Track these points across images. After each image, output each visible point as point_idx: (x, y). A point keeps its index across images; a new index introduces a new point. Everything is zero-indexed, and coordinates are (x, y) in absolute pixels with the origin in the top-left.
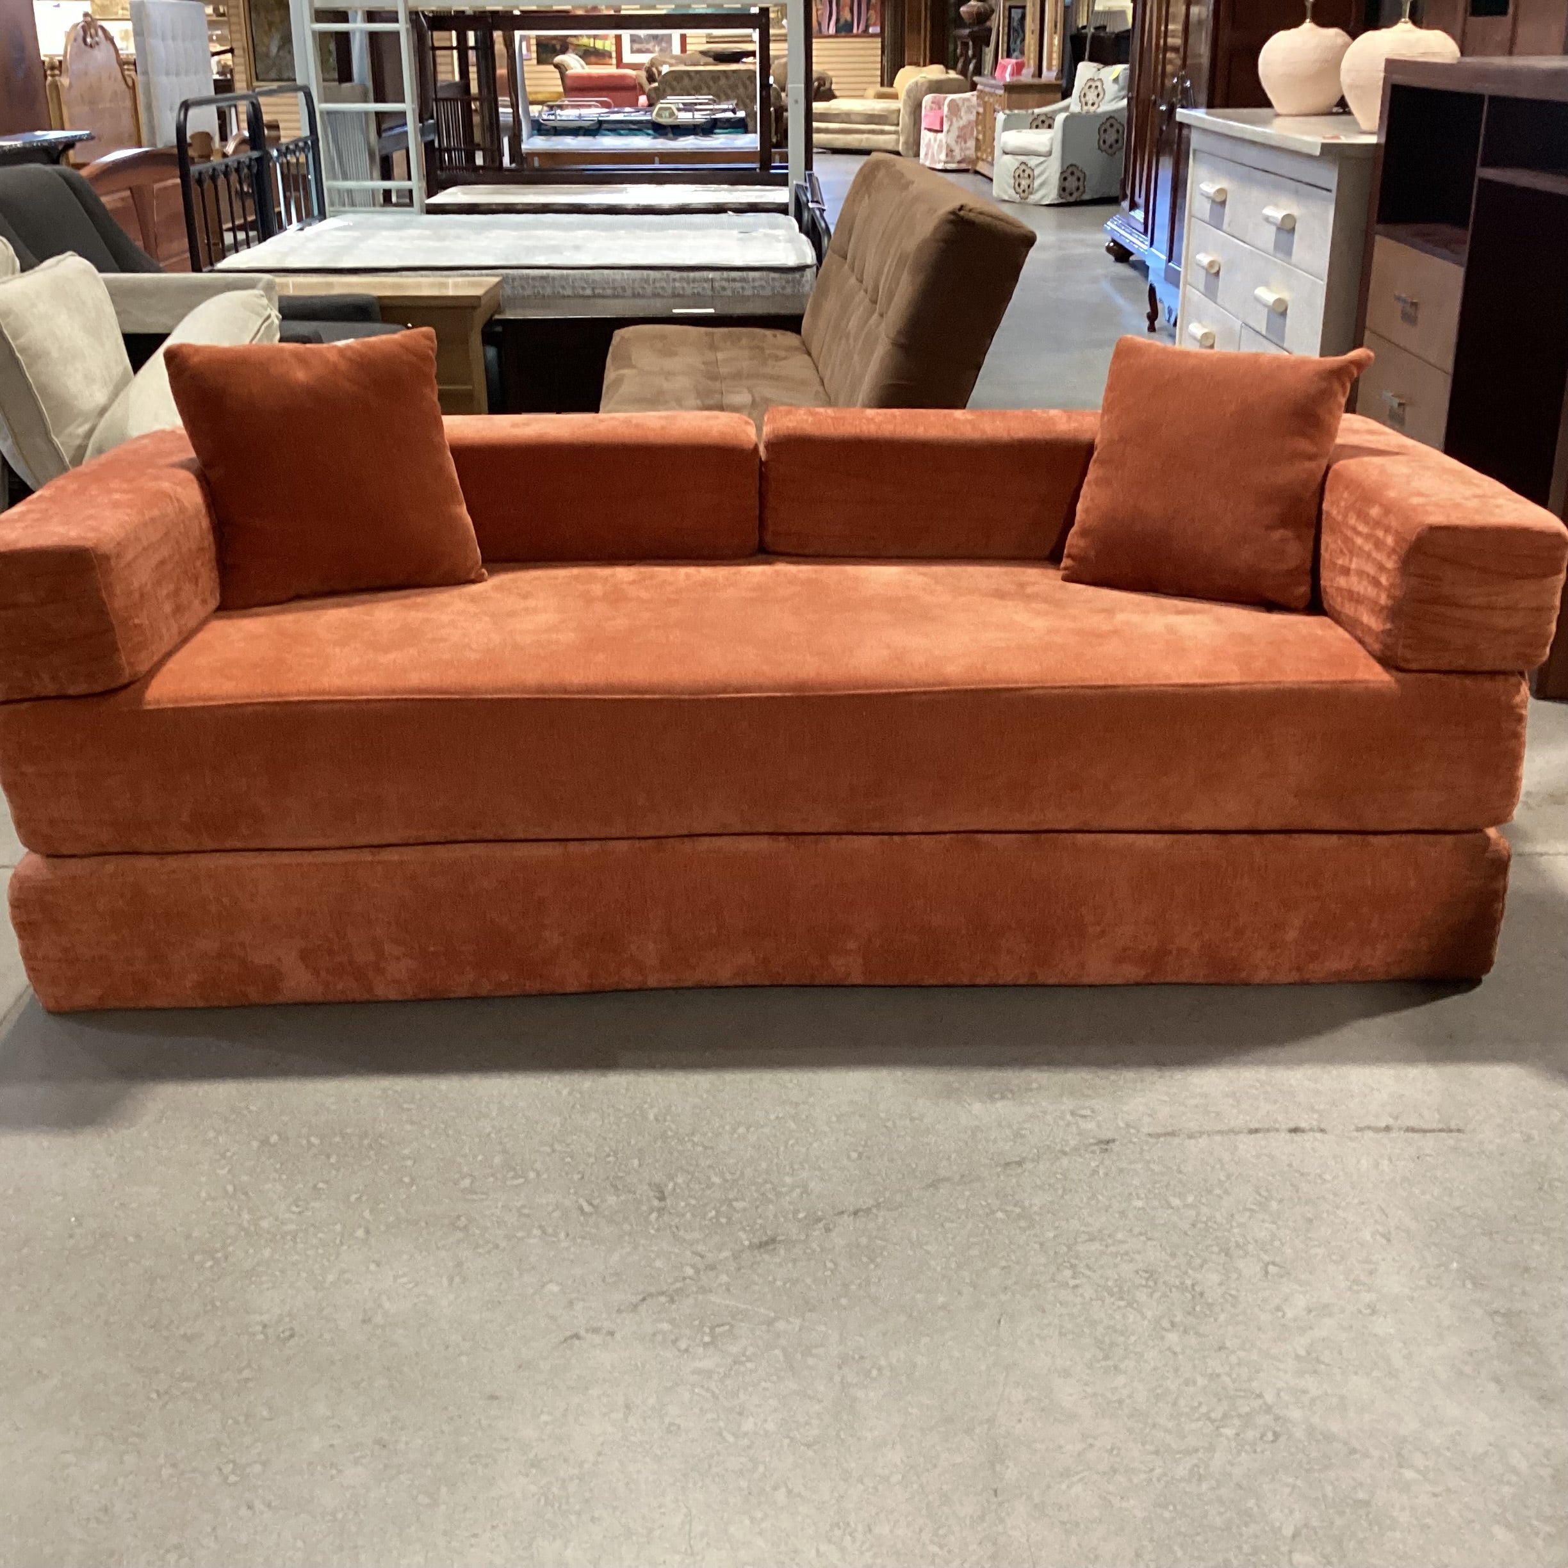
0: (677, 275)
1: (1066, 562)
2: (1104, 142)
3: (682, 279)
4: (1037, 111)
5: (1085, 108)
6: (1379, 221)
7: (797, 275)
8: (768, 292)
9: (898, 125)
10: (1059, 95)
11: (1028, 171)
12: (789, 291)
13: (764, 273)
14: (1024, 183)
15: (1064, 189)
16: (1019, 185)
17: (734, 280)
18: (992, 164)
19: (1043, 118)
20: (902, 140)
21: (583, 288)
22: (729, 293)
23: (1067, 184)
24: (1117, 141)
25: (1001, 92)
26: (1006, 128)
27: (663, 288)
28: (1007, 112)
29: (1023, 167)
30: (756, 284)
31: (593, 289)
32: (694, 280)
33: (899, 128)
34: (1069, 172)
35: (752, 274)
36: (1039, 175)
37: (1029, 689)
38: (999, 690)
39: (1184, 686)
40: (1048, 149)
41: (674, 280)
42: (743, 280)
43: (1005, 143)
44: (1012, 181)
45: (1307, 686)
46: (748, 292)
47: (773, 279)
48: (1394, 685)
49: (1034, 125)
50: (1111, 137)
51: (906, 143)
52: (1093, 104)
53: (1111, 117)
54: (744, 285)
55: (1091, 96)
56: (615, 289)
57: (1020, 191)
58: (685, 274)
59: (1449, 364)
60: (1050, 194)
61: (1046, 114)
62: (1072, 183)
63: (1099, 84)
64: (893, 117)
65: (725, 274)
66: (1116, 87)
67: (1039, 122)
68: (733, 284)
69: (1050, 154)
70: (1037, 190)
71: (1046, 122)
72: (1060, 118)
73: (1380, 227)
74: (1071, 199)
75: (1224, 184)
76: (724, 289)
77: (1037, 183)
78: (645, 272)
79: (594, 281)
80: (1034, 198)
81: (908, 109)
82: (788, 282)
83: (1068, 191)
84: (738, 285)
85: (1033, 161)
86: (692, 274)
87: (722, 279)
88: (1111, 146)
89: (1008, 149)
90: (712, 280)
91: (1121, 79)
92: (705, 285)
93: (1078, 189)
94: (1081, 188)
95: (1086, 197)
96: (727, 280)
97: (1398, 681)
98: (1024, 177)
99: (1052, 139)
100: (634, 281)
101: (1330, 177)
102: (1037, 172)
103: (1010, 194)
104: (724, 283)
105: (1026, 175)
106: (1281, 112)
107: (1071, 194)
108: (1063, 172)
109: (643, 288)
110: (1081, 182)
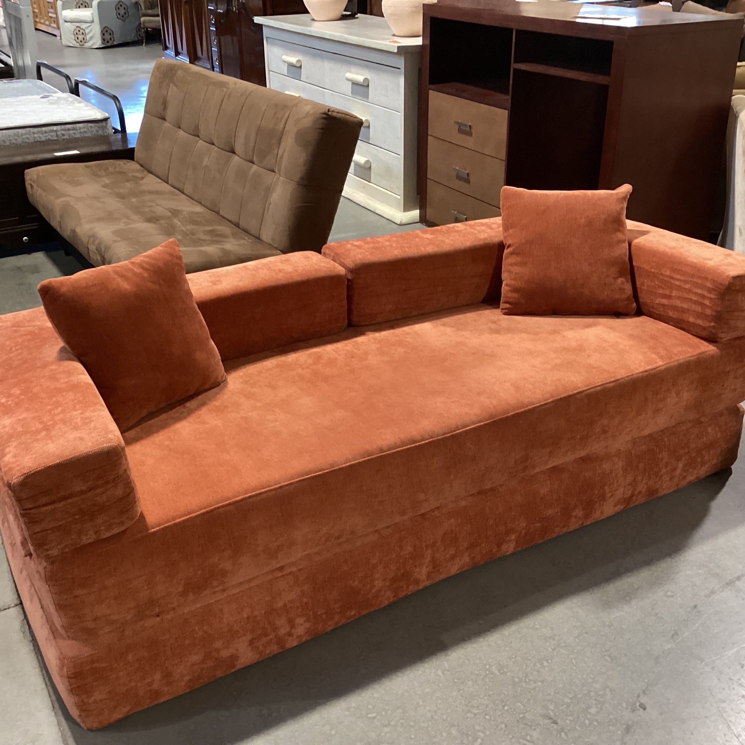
0: (36, 130)
2: (119, 14)
3: (38, 132)
6: (430, 84)
7: (104, 124)
8: (88, 135)
11: (81, 31)
12: (100, 132)
13: (85, 124)
14: (81, 37)
15: (104, 40)
16: (78, 38)
17: (69, 130)
18: (58, 28)
19: (81, 2)
22: (66, 137)
23: (105, 37)
24: (125, 13)
26: (64, 8)
27: (28, 138)
29: (78, 29)
30: (82, 130)
32: (46, 132)
34: (105, 31)
35: (78, 125)
36: (89, 33)
37: (586, 390)
38: (575, 395)
39: (643, 372)
40: (91, 19)
41: (34, 133)
42: (74, 129)
43: (65, 16)
44: (73, 37)
45: (688, 359)
46: (78, 136)
47: (91, 127)
48: (718, 351)
49: (78, 7)
50: (122, 11)
53: (120, 1)
54: (75, 131)
57: (79, 41)
58: (39, 129)
60: (98, 43)
62: (107, 37)
65: (63, 127)
67: (80, 4)
68: (67, 132)
69: (93, 22)
70: (89, 41)
71: (85, 5)
72: (94, 3)
73: (431, 86)
74: (109, 44)
75: (300, 58)
76: (63, 135)
77: (88, 37)
78: (16, 131)
80: (88, 45)
82: (99, 127)
83: (106, 40)
84: (71, 132)
85: (84, 26)
86: (44, 129)
87: (61, 130)
88: (123, 16)
89: (67, 20)
90: (56, 131)
92: (52, 134)
94: (112, 39)
95: (115, 43)
96: (65, 130)
97: (718, 348)
99: (92, 14)
100: (10, 136)
101: (400, 62)
102: (87, 31)
103: (73, 43)
104: (63, 132)
105: (81, 33)
106: (315, 19)
107: (108, 42)
108: (102, 31)
109: (16, 140)
110: (111, 36)
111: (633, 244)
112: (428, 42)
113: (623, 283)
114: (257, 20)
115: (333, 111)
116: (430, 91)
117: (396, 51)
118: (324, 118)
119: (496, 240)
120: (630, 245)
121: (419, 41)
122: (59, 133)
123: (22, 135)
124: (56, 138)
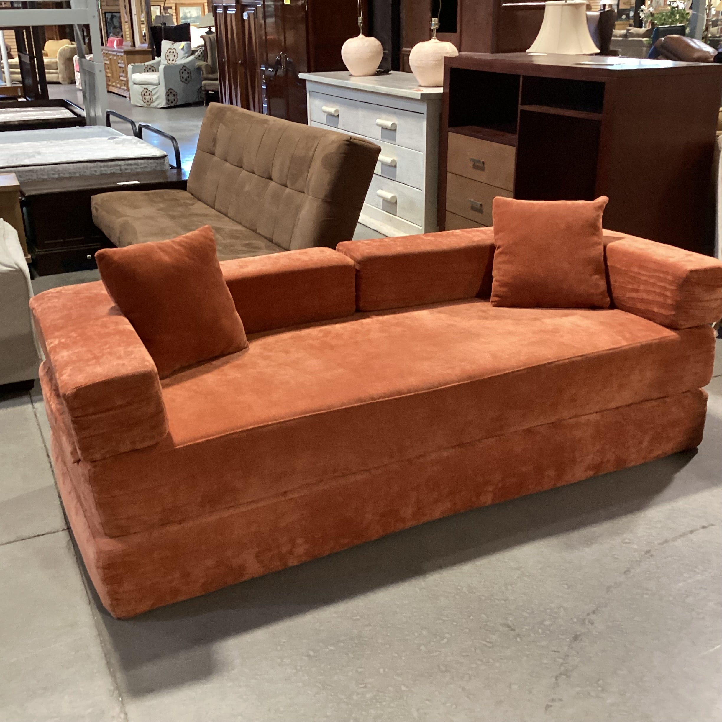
0: (102, 164)
1: (492, 299)
2: (183, 78)
3: (104, 166)
4: (146, 63)
5: (169, 62)
6: (450, 126)
7: (162, 160)
8: (148, 170)
9: (57, 69)
10: (151, 56)
11: (149, 92)
12: (159, 168)
13: (146, 161)
14: (148, 98)
15: (168, 100)
16: (145, 99)
17: (131, 165)
18: (128, 90)
19: (150, 67)
20: (60, 76)
21: (53, 174)
22: (129, 171)
23: (170, 98)
24: (188, 77)
25: (122, 54)
26: (134, 72)
27: (95, 171)
28: (132, 64)
29: (146, 90)
30: (143, 166)
31: (59, 174)
32: (111, 166)
33: (58, 71)
34: (169, 93)
35: (139, 161)
36: (155, 94)
37: (556, 361)
38: (545, 364)
39: (608, 350)
40: (158, 82)
41: (101, 167)
42: (135, 164)
43: (134, 79)
44: (141, 97)
45: (651, 342)
46: (139, 170)
47: (151, 163)
48: (678, 336)
49: (146, 70)
50: (186, 75)
51: (63, 78)
52: (173, 60)
53: (184, 66)
54: (136, 167)
55: (171, 57)
56: (70, 173)
57: (146, 101)
58: (105, 164)
60: (163, 103)
61: (150, 65)
62: (171, 97)
63: (174, 51)
64: (54, 66)
65: (127, 162)
66: (183, 52)
67: (148, 69)
68: (130, 167)
69: (159, 84)
70: (155, 101)
71: (152, 69)
72: (161, 68)
73: (450, 129)
74: (173, 105)
76: (126, 169)
77: (154, 98)
78: (85, 164)
79: (59, 171)
80: (154, 104)
81: (62, 62)
82: (158, 164)
83: (170, 101)
84: (133, 167)
85: (151, 88)
86: (110, 163)
87: (125, 165)
88: (186, 80)
89: (136, 82)
90: (120, 165)
91: (185, 48)
92: (117, 168)
93: (174, 100)
94: (176, 100)
95: (179, 103)
96: (128, 165)
97: (678, 334)
98: (147, 95)
99: (159, 77)
100: (80, 168)
101: (423, 108)
102: (153, 92)
103: (140, 103)
104: (126, 167)
105: (148, 94)
107: (172, 102)
108: (167, 92)
109: (85, 172)
110: (175, 97)
111: (608, 247)
112: (448, 91)
113: (597, 279)
114: (301, 75)
115: (355, 139)
116: (450, 133)
117: (419, 98)
118: (347, 145)
119: (488, 242)
120: (605, 247)
121: (441, 90)
122: (123, 167)
123: (91, 168)
124: (119, 172)
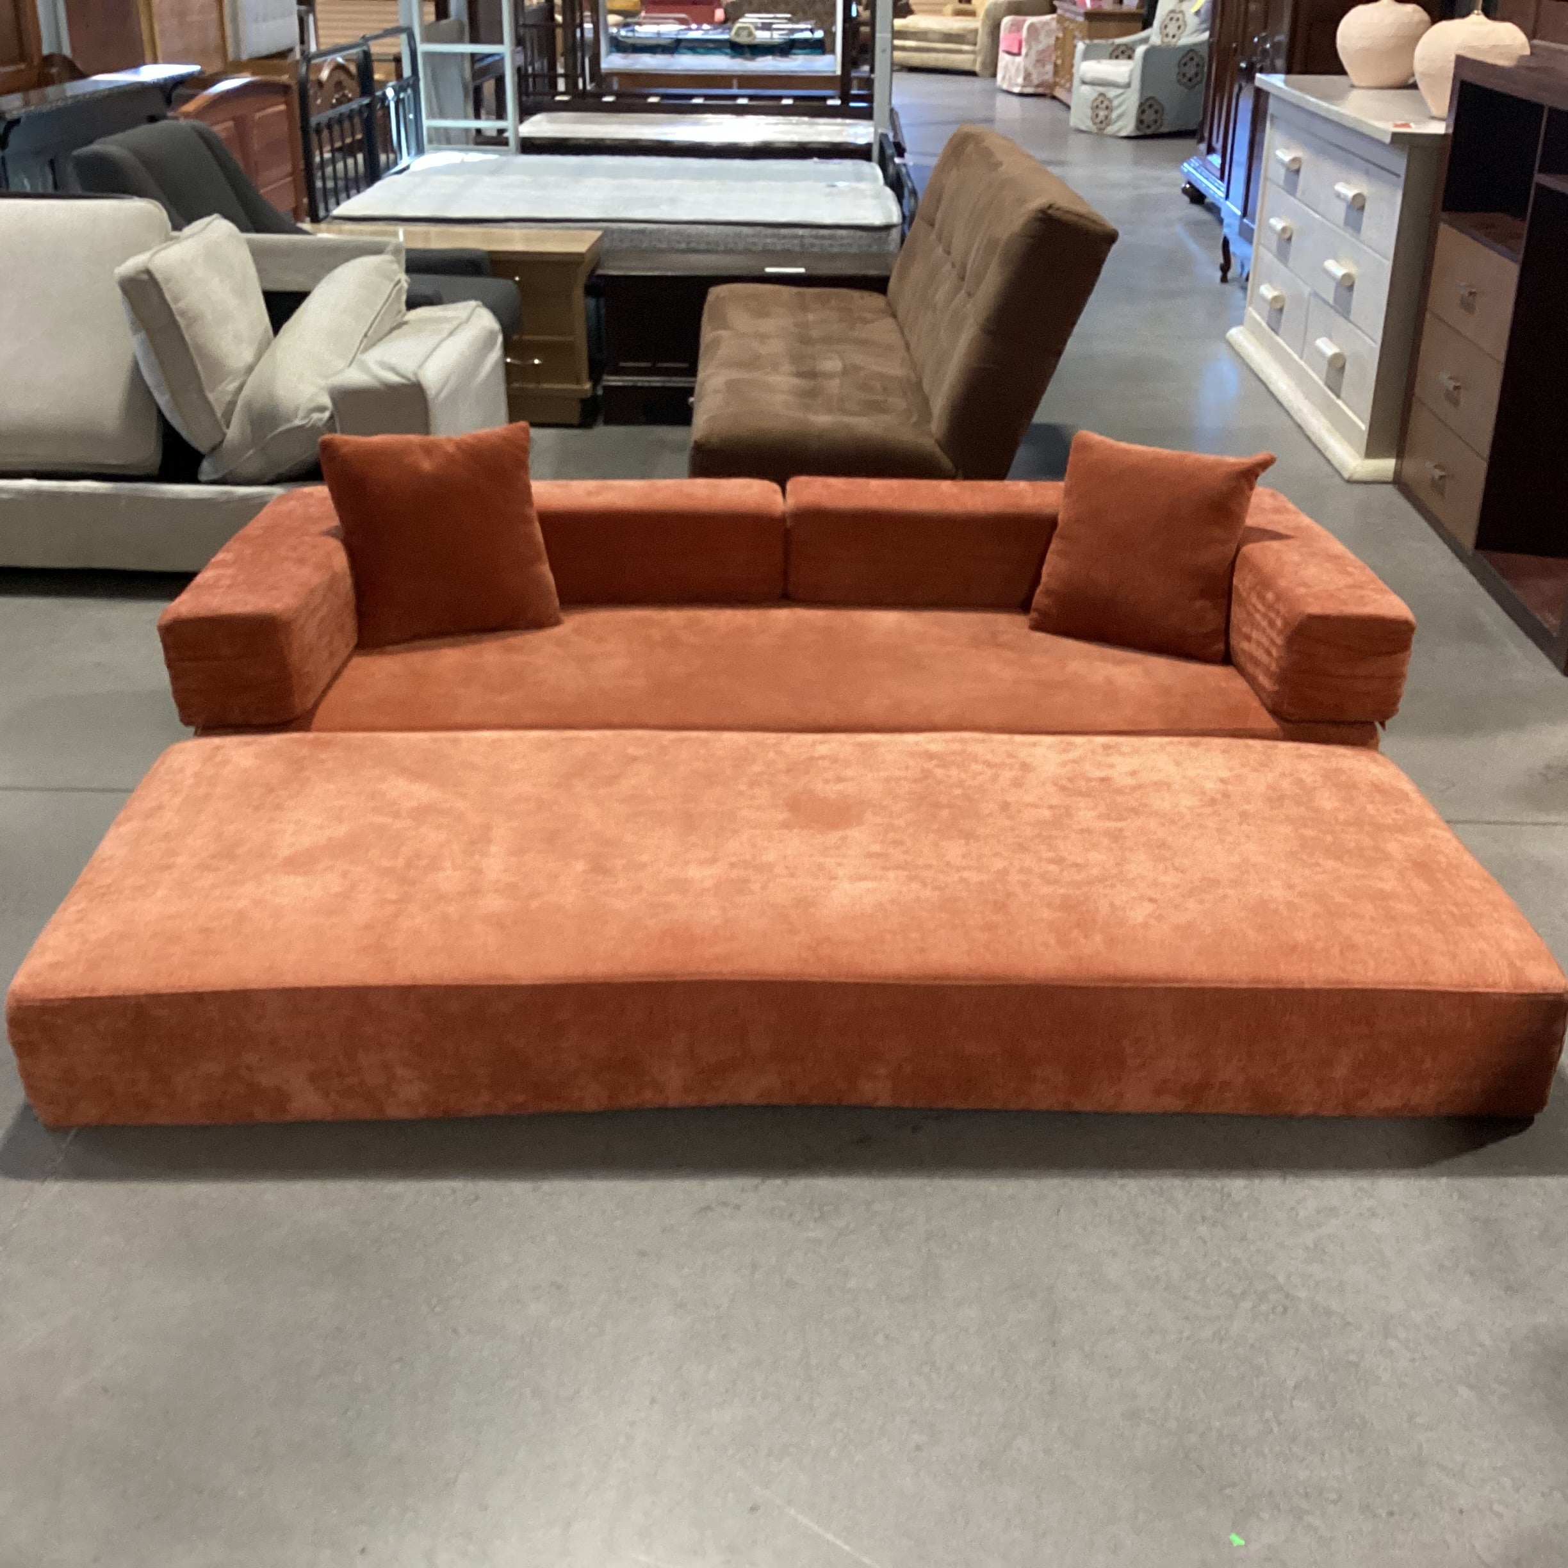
0: (769, 231)
2: (1184, 75)
3: (773, 236)
4: (1118, 41)
5: (1166, 40)
6: (1445, 209)
7: (883, 234)
8: (854, 250)
9: (975, 44)
10: (1140, 25)
11: (1106, 103)
12: (875, 248)
13: (852, 232)
14: (1102, 114)
15: (1142, 122)
16: (1097, 116)
17: (823, 237)
18: (1070, 91)
19: (1123, 48)
20: (979, 59)
21: (679, 242)
22: (816, 249)
23: (1145, 117)
24: (1196, 74)
25: (1081, 19)
26: (1086, 56)
27: (754, 244)
28: (1087, 41)
29: (1101, 99)
30: (845, 241)
31: (688, 243)
32: (784, 237)
33: (977, 48)
34: (1147, 105)
35: (840, 232)
36: (1120, 105)
40: (1127, 80)
41: (766, 236)
42: (831, 237)
43: (1084, 73)
44: (1090, 112)
46: (836, 250)
47: (860, 237)
49: (1114, 55)
50: (1191, 70)
51: (983, 64)
52: (1174, 36)
53: (1192, 50)
54: (833, 242)
55: (1172, 29)
56: (708, 243)
57: (1098, 120)
58: (776, 231)
59: (1502, 356)
60: (1128, 126)
61: (1125, 45)
62: (1149, 116)
63: (1180, 16)
64: (970, 37)
65: (814, 232)
66: (1196, 20)
67: (1118, 52)
68: (821, 241)
69: (1128, 85)
70: (1116, 121)
71: (1126, 53)
72: (1140, 50)
73: (1445, 215)
74: (1149, 132)
75: (1299, 154)
76: (812, 245)
77: (1114, 115)
78: (737, 228)
79: (689, 236)
80: (1110, 130)
81: (987, 29)
82: (874, 240)
83: (1146, 124)
84: (826, 242)
85: (1112, 93)
86: (784, 231)
87: (811, 236)
88: (1191, 80)
89: (1087, 79)
90: (802, 237)
91: (1203, 11)
92: (796, 241)
93: (1156, 122)
94: (1159, 122)
95: (1164, 130)
96: (816, 237)
98: (1102, 107)
99: (1132, 71)
100: (727, 236)
101: (1399, 163)
102: (1115, 103)
103: (1087, 125)
104: (814, 241)
105: (1104, 105)
106: (1356, 83)
107: (1149, 127)
108: (1141, 105)
109: (736, 243)
110: (1159, 115)
114: (1262, 79)
115: (1058, 209)
116: (1442, 226)
117: (1388, 140)
118: (1041, 220)
122: (807, 241)
123: (747, 236)
124: (798, 249)
